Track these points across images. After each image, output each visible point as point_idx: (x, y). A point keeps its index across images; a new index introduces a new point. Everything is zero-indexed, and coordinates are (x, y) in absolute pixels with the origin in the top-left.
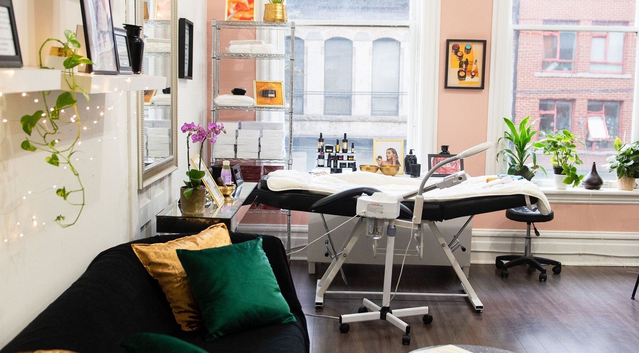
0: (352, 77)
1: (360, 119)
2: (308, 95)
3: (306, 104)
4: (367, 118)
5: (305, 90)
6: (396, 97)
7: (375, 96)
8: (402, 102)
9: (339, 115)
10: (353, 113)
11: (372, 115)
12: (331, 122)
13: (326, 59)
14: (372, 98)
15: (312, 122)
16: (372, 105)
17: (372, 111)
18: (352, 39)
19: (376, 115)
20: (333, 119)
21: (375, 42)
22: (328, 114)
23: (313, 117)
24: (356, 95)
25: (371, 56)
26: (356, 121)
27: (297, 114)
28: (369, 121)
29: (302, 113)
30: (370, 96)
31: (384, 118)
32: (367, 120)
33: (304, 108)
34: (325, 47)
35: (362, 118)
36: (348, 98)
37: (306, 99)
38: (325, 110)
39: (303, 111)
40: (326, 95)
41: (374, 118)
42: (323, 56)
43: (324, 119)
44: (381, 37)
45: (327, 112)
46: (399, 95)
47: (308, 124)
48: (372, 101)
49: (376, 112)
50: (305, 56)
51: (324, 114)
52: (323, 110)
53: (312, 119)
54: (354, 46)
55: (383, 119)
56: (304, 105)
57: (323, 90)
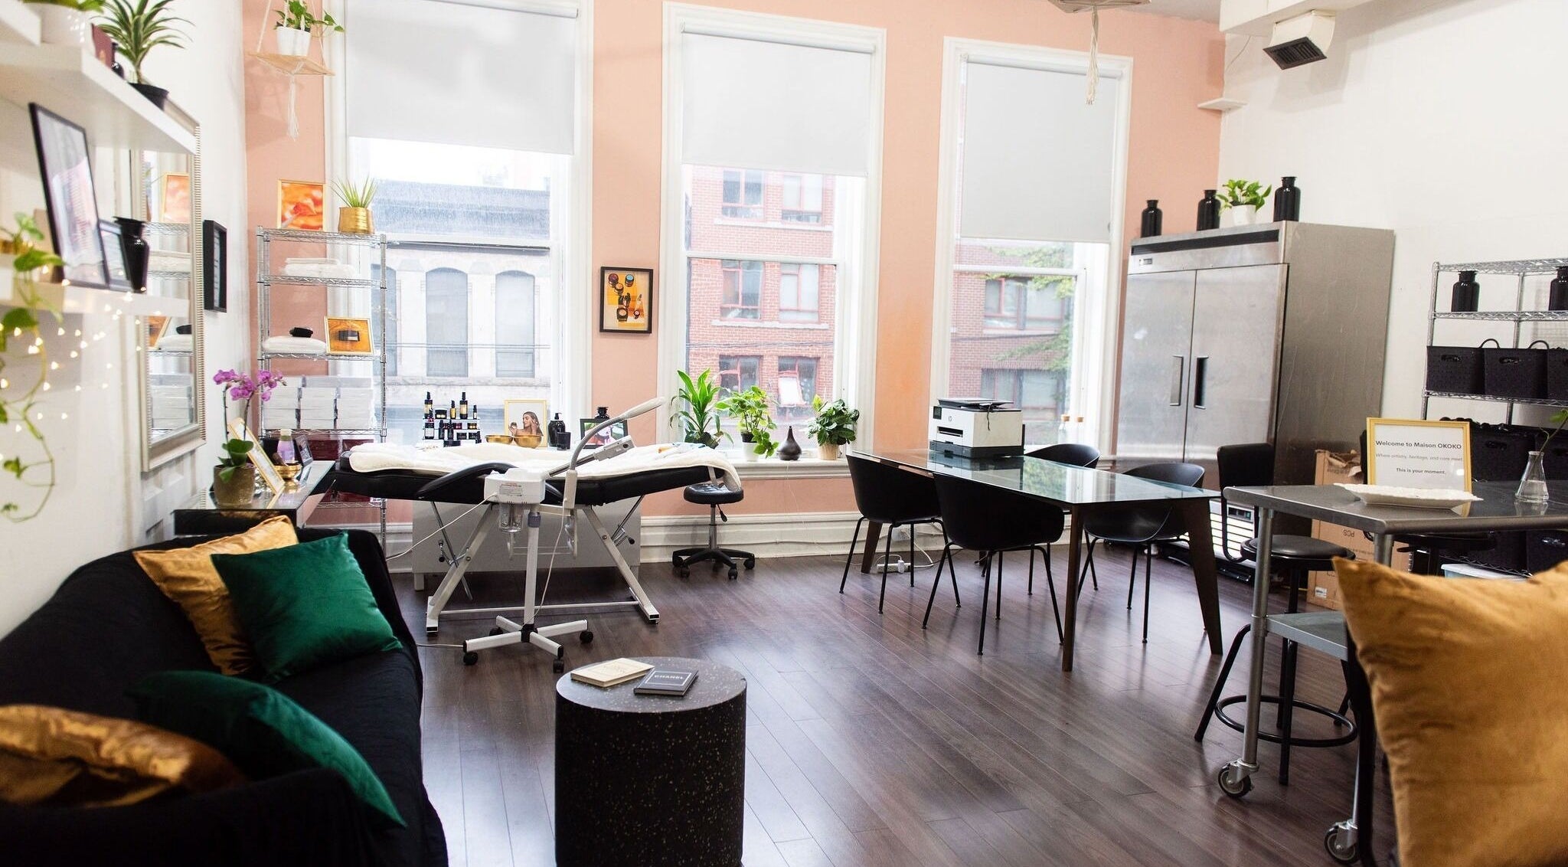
0: (467, 324)
1: (479, 382)
2: (403, 348)
3: (401, 361)
4: (489, 381)
5: (398, 341)
6: (530, 353)
7: (502, 350)
8: (539, 358)
9: (450, 376)
10: (470, 374)
11: (497, 376)
12: (439, 386)
13: (429, 298)
14: (497, 353)
15: (410, 386)
16: (497, 363)
17: (497, 370)
18: (466, 271)
19: (501, 376)
20: (442, 382)
21: (498, 276)
22: (435, 375)
23: (412, 379)
24: (474, 349)
25: (494, 295)
26: (474, 385)
27: (390, 375)
28: (493, 385)
29: (395, 374)
30: (494, 351)
31: (512, 380)
32: (490, 383)
33: (398, 366)
34: (426, 281)
35: (482, 381)
36: (462, 352)
37: (401, 353)
38: (429, 369)
39: (396, 371)
40: (430, 349)
41: (500, 381)
42: (424, 294)
43: (427, 382)
44: (507, 269)
45: (432, 372)
46: (534, 349)
47: (404, 389)
48: (496, 357)
49: (503, 373)
50: (398, 293)
51: (428, 375)
52: (425, 370)
53: (411, 382)
54: (469, 281)
55: (514, 382)
56: (398, 363)
57: (425, 341)
